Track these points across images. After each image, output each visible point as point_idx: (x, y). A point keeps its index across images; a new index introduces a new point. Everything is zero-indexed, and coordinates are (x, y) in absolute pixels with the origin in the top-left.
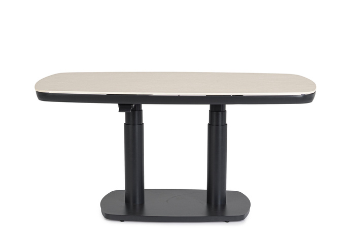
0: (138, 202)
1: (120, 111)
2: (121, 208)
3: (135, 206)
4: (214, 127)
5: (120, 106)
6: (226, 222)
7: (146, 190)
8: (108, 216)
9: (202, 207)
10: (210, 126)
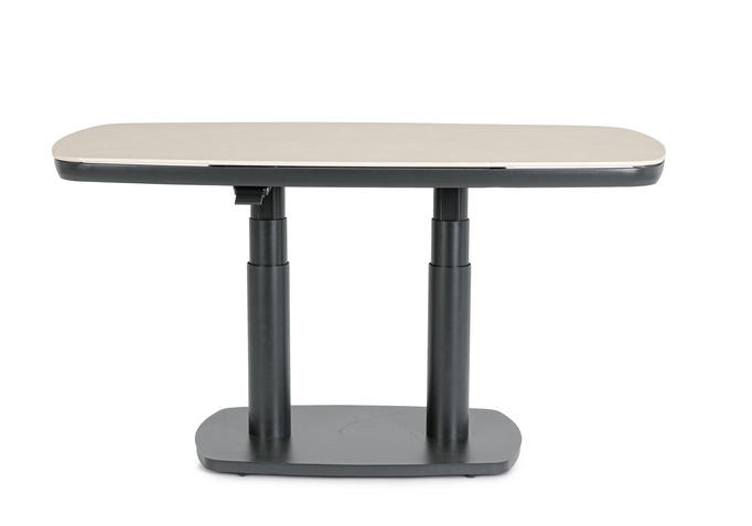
0: (276, 434)
1: (238, 201)
2: (240, 448)
3: (269, 441)
4: (442, 271)
5: (238, 189)
6: (467, 476)
7: (296, 407)
8: (213, 465)
9: (415, 446)
10: (434, 266)
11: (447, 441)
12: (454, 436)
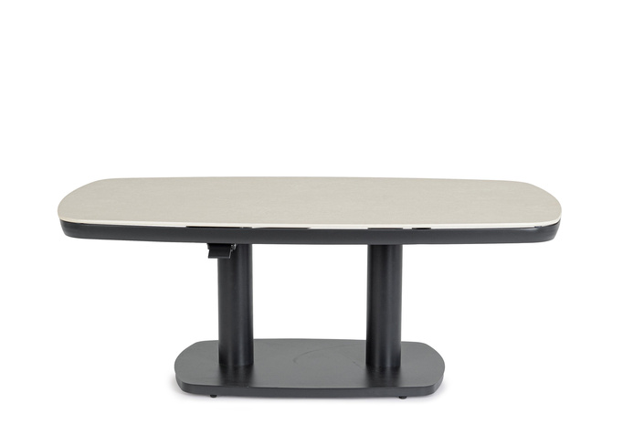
0: (242, 363)
1: (211, 256)
2: (211, 373)
3: (236, 368)
5: (211, 246)
6: (400, 397)
7: (257, 340)
8: (189, 388)
9: (357, 372)
11: (383, 369)
12: (388, 365)
